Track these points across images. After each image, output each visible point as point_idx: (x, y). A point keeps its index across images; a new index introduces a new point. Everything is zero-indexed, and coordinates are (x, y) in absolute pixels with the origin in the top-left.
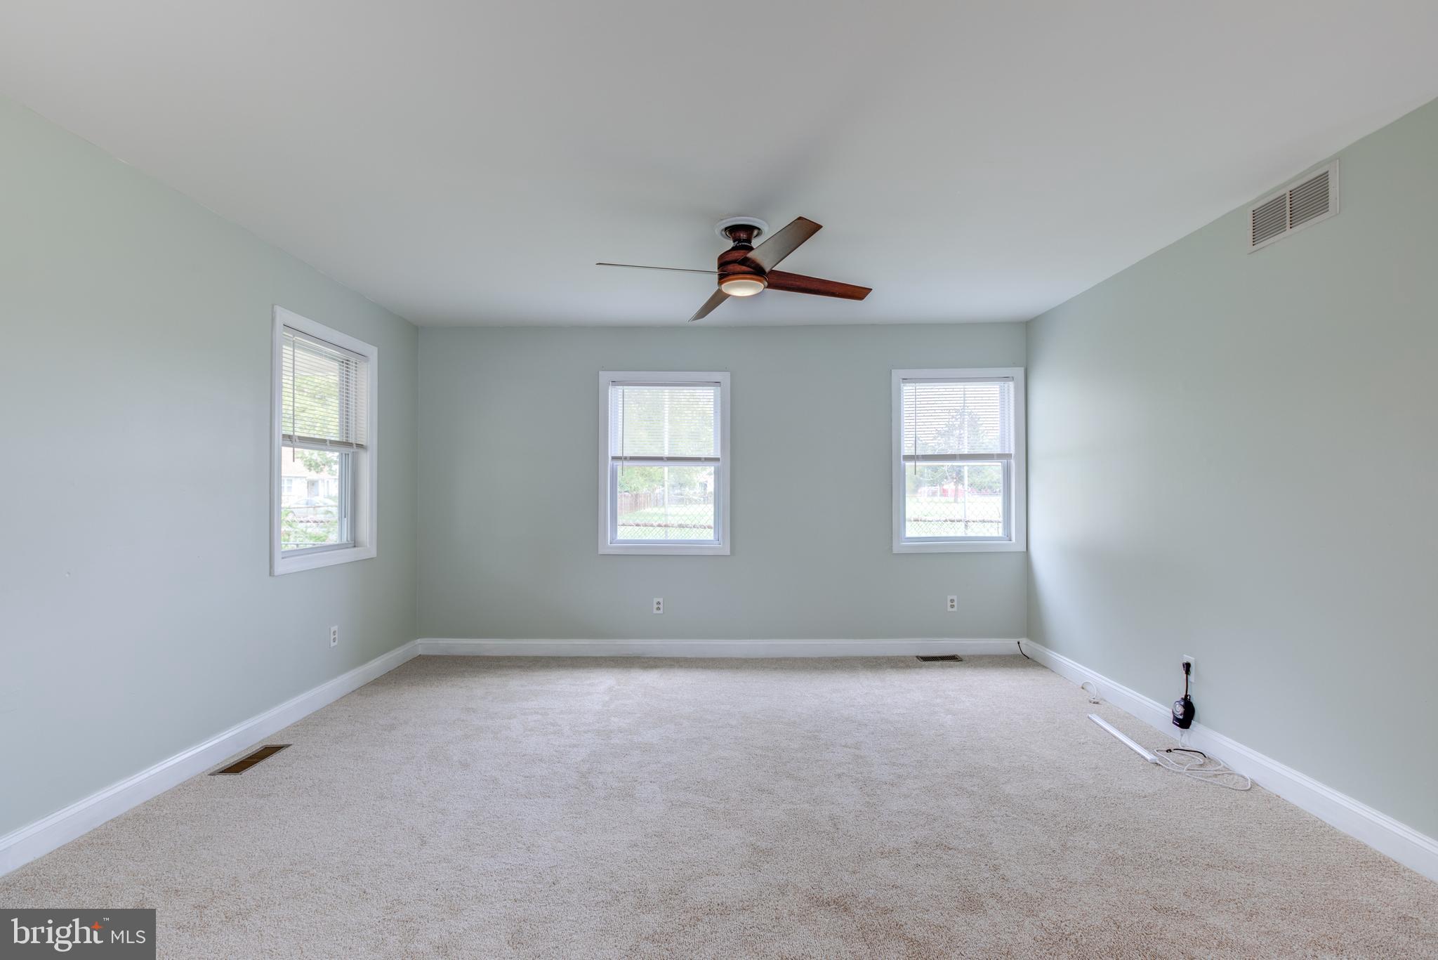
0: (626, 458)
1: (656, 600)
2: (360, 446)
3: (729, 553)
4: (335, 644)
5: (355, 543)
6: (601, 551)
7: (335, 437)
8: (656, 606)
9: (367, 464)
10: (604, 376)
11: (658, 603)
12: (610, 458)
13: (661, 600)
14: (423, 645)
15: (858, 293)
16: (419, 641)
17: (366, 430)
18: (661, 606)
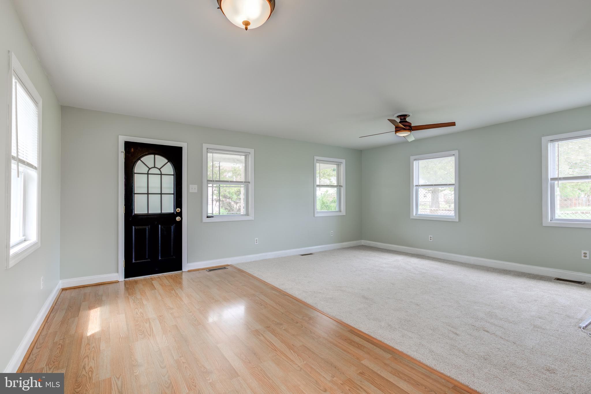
0: (420, 186)
1: (430, 236)
2: (341, 186)
3: (458, 221)
4: (332, 235)
5: (340, 211)
6: (411, 217)
7: (336, 185)
8: (430, 238)
9: (343, 190)
10: (412, 158)
11: (431, 237)
12: (415, 186)
13: (432, 236)
14: (363, 242)
15: (453, 124)
16: (363, 241)
17: (343, 182)
18: (432, 238)
